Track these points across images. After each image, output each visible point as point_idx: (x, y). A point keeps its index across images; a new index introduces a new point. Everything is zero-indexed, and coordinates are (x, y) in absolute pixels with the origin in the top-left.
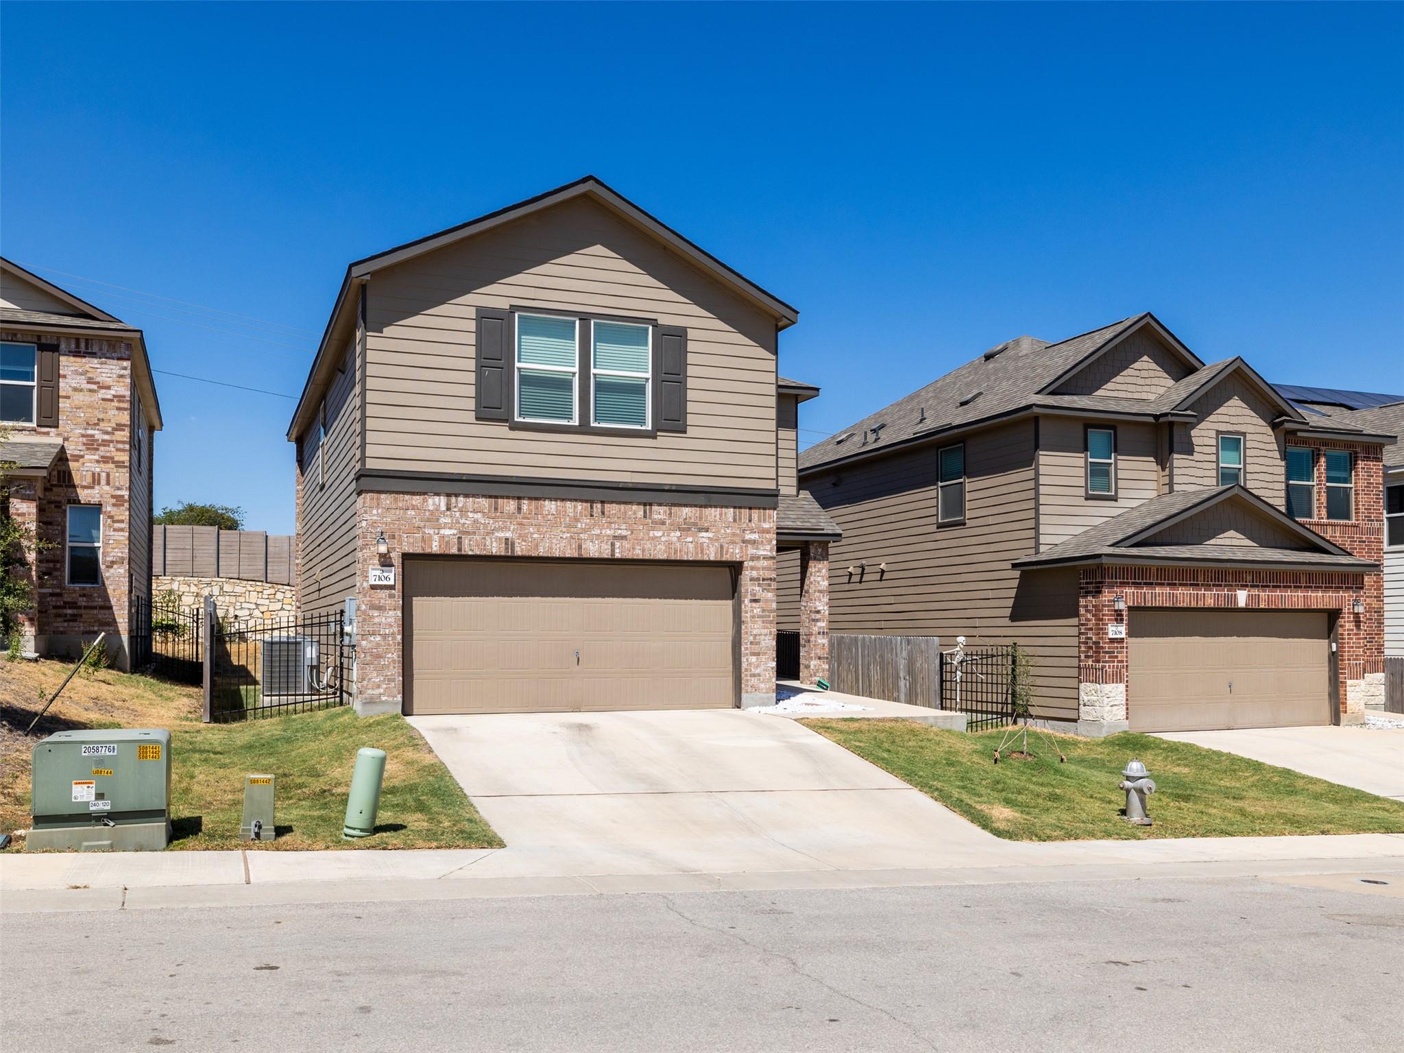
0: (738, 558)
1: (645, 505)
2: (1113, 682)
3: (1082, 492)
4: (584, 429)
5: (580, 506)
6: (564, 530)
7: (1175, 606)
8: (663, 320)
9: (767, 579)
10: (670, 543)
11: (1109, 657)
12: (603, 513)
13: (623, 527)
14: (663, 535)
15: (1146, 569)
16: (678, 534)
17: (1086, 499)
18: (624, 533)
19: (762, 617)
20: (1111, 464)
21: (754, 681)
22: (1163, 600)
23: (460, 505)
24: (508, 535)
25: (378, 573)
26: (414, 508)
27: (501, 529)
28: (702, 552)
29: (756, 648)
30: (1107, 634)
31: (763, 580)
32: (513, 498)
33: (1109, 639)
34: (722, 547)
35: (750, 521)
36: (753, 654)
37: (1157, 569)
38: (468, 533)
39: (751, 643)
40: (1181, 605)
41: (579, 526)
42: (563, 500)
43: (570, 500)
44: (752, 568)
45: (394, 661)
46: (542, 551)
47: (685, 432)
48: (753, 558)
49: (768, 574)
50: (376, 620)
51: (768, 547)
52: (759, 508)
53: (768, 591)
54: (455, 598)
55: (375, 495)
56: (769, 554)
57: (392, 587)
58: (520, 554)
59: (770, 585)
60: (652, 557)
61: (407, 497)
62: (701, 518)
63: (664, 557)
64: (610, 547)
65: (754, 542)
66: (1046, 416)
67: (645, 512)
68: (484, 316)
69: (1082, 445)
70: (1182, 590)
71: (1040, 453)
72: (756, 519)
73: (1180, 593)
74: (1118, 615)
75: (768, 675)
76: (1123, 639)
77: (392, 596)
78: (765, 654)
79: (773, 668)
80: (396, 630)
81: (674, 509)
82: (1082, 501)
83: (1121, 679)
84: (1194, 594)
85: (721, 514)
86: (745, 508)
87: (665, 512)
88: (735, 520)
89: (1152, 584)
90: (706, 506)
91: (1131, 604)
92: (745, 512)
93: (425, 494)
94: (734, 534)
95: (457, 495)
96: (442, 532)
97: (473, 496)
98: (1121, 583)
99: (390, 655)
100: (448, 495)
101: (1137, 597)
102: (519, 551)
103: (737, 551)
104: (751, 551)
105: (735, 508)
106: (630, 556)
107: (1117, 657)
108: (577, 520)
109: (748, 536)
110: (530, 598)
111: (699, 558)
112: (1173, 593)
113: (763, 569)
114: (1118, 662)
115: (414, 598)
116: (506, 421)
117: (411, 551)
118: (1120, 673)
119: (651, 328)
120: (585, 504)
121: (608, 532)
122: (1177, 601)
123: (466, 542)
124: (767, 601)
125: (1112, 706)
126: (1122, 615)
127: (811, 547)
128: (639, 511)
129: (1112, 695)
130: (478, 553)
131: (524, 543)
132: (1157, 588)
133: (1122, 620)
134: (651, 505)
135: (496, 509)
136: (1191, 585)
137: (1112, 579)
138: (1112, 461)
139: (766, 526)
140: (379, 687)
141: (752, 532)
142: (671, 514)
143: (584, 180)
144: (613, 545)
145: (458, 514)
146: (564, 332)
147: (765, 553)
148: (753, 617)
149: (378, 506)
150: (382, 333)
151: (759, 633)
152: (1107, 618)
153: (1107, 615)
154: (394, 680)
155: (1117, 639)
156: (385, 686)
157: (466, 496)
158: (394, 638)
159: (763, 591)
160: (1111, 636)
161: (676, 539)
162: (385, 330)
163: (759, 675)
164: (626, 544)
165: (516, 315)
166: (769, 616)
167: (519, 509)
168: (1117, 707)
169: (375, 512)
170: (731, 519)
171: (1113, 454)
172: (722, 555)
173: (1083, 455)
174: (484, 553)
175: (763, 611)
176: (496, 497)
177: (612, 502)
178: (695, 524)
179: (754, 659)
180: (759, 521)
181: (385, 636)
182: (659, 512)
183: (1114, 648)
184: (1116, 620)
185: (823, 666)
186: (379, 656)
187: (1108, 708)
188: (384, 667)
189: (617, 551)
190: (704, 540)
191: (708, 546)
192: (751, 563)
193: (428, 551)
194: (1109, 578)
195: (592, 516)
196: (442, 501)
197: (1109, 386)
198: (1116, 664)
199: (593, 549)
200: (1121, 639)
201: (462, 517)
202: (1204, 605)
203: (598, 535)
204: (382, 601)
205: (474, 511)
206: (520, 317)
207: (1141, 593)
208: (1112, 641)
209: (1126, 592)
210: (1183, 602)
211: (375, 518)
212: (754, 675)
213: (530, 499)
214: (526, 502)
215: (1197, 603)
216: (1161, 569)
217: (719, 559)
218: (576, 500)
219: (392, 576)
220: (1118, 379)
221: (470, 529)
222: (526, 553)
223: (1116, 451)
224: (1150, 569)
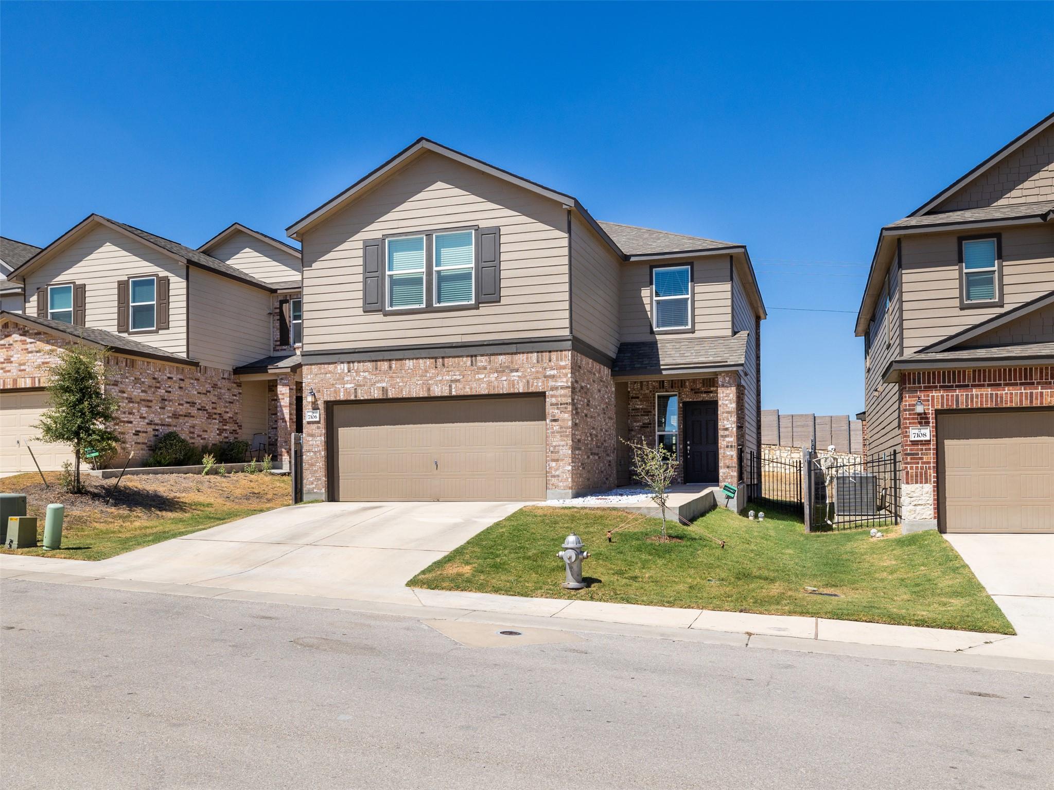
0: (540, 389)
1: (472, 356)
2: (917, 483)
3: (957, 303)
4: (429, 309)
5: (428, 362)
6: (419, 378)
7: (1000, 406)
8: (483, 224)
9: (564, 404)
10: (490, 382)
11: (911, 459)
12: (443, 365)
13: (457, 373)
14: (485, 376)
15: (959, 372)
16: (496, 375)
17: (962, 309)
18: (458, 377)
19: (561, 432)
20: (995, 271)
21: (554, 480)
22: (981, 402)
23: (356, 368)
24: (384, 385)
25: (310, 414)
26: (330, 372)
27: (379, 381)
28: (513, 387)
29: (555, 456)
30: (909, 436)
31: (561, 404)
32: (386, 360)
33: (911, 441)
34: (528, 382)
35: (550, 361)
36: (553, 460)
37: (974, 371)
38: (360, 386)
39: (552, 452)
40: (1008, 405)
41: (428, 375)
42: (417, 359)
43: (422, 358)
44: (552, 396)
45: (320, 468)
46: (405, 394)
47: (499, 301)
48: (552, 389)
49: (564, 400)
50: (311, 443)
51: (565, 380)
52: (557, 351)
53: (565, 412)
54: (362, 428)
55: (309, 367)
56: (565, 384)
57: (318, 422)
58: (391, 396)
59: (566, 408)
60: (477, 393)
61: (326, 366)
62: (512, 362)
63: (486, 392)
64: (448, 388)
65: (553, 377)
67: (472, 362)
68: (367, 245)
69: (956, 257)
70: (1008, 390)
71: (904, 272)
72: (555, 359)
73: (1006, 393)
74: (922, 418)
75: (565, 476)
76: (930, 441)
77: (318, 428)
78: (563, 460)
79: (569, 471)
80: (321, 448)
81: (493, 357)
82: (957, 312)
83: (926, 479)
84: (1026, 393)
85: (527, 358)
86: (546, 352)
87: (486, 360)
88: (538, 362)
89: (968, 386)
90: (516, 353)
91: (940, 407)
92: (546, 355)
93: (336, 363)
94: (537, 372)
95: (353, 362)
96: (346, 386)
97: (363, 361)
98: (925, 387)
99: (318, 464)
100: (349, 362)
101: (947, 400)
102: (390, 395)
103: (540, 384)
104: (551, 383)
105: (538, 352)
106: (462, 393)
107: (921, 458)
108: (426, 371)
109: (549, 373)
110: (406, 426)
111: (512, 391)
112: (997, 395)
113: (561, 396)
114: (923, 463)
115: (339, 429)
116: (380, 311)
117: (329, 399)
118: (926, 473)
119: (473, 232)
120: (431, 360)
121: (447, 378)
122: (1001, 401)
123: (359, 391)
124: (564, 420)
125: (915, 505)
126: (927, 418)
127: (719, 377)
128: (468, 361)
129: (915, 495)
130: (366, 398)
131: (394, 390)
132: (974, 390)
133: (927, 423)
134: (476, 356)
135: (376, 369)
136: (1021, 384)
137: (914, 383)
138: (996, 268)
139: (563, 363)
140: (312, 483)
141: (552, 369)
142: (490, 361)
143: (419, 141)
144: (450, 386)
145: (354, 374)
146: (413, 245)
147: (562, 384)
148: (553, 433)
149: (311, 373)
150: (311, 267)
151: (557, 444)
152: (908, 421)
153: (909, 419)
154: (320, 479)
155: (922, 441)
156: (315, 483)
157: (359, 362)
158: (320, 454)
159: (561, 413)
160: (913, 439)
161: (494, 379)
162: (313, 265)
163: (558, 476)
164: (460, 385)
165: (386, 241)
166: (566, 432)
167: (390, 367)
168: (922, 507)
169: (309, 377)
170: (535, 361)
171: (996, 262)
172: (528, 388)
173: (957, 267)
174: (369, 398)
175: (561, 428)
176: (376, 361)
177: (449, 357)
178: (508, 367)
179: (553, 464)
180: (557, 360)
181: (315, 453)
182: (482, 361)
183: (918, 450)
184: (920, 423)
186: (312, 465)
187: (911, 507)
188: (316, 471)
189: (453, 390)
190: (515, 378)
191: (518, 383)
192: (551, 393)
193: (338, 398)
194: (909, 383)
195: (436, 367)
196: (345, 367)
197: (1014, 193)
198: (919, 465)
199: (437, 391)
200: (925, 441)
201: (357, 375)
202: (1042, 403)
203: (441, 380)
204: (314, 431)
205: (364, 371)
206: (389, 241)
207: (952, 396)
208: (915, 443)
209: (933, 396)
210: (1011, 402)
211: (309, 380)
212: (554, 476)
213: (397, 360)
214: (394, 362)
215: (1031, 402)
216: (979, 371)
217: (526, 391)
218: (425, 358)
219: (318, 415)
220: (1027, 184)
221: (362, 383)
222: (394, 396)
223: (1000, 257)
224: (964, 372)
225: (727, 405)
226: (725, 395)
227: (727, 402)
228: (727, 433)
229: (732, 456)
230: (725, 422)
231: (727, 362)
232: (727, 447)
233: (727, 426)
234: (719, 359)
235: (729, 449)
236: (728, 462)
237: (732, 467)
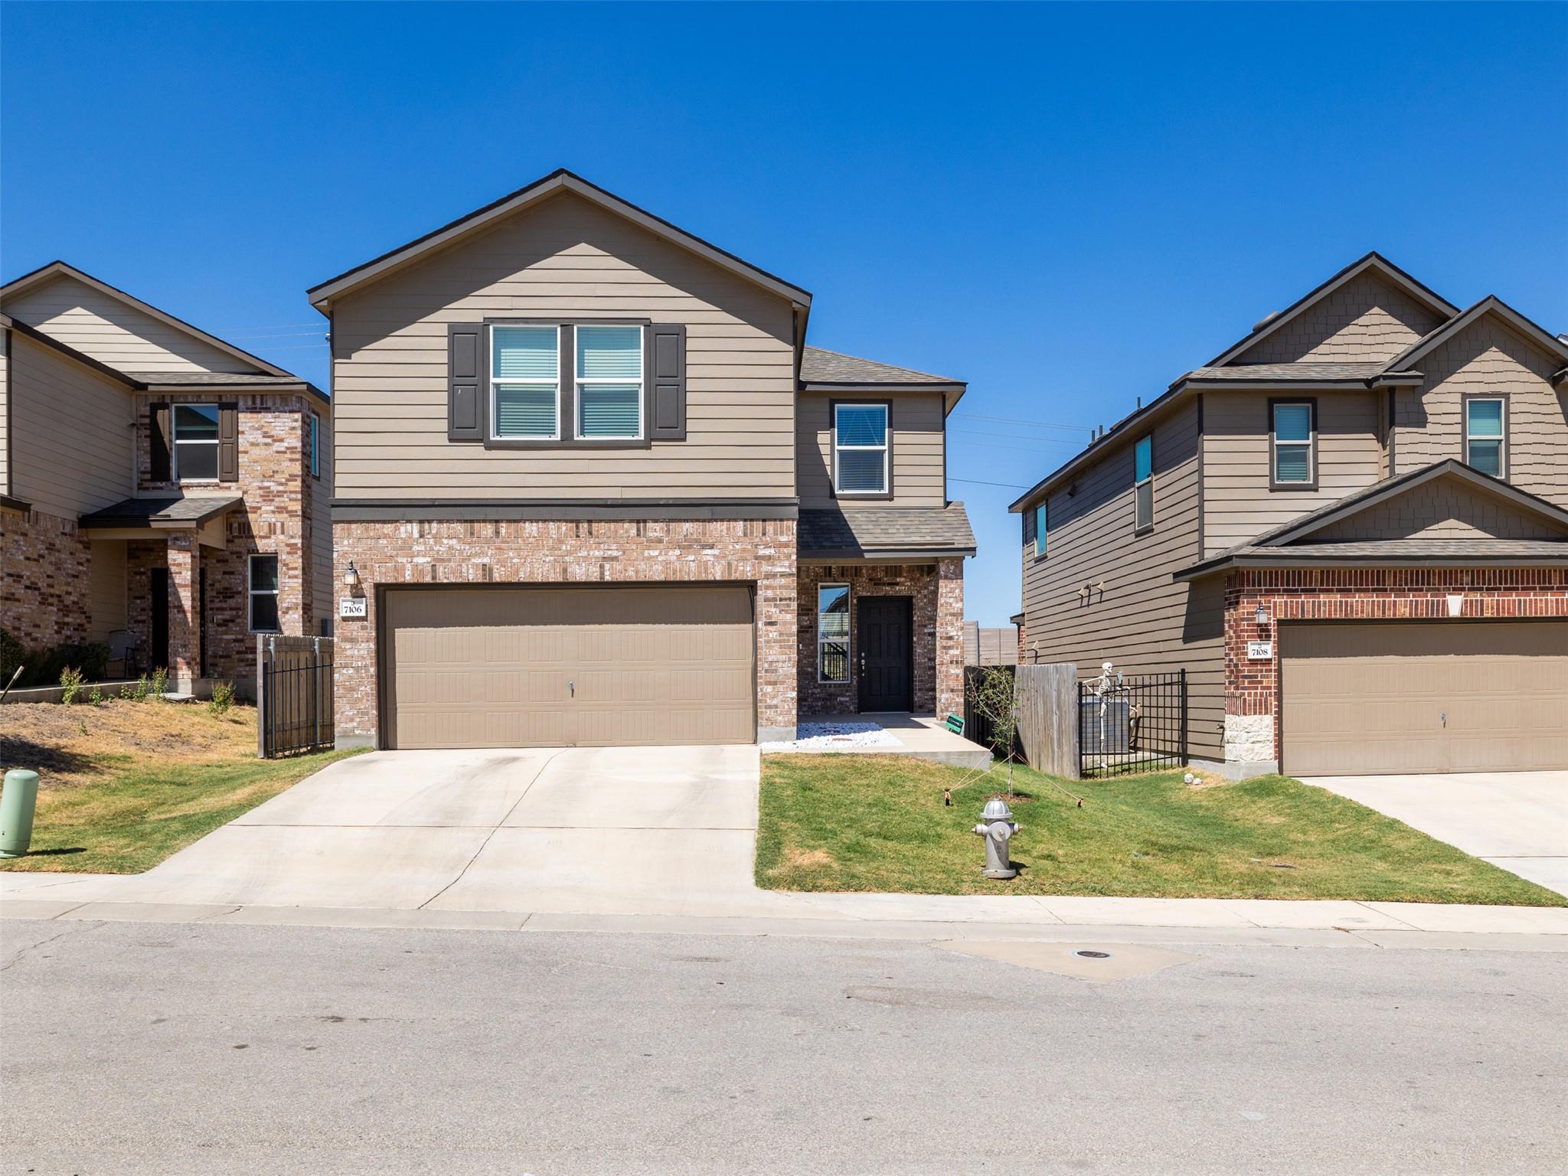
0: (749, 576)
1: (638, 522)
2: (1255, 713)
3: (1266, 482)
4: (567, 443)
5: (564, 527)
6: (547, 553)
7: (1350, 617)
8: (657, 318)
9: (786, 599)
10: (668, 563)
11: (1249, 683)
12: (590, 533)
13: (614, 547)
14: (660, 554)
15: (1305, 572)
16: (678, 552)
17: (1272, 491)
18: (615, 554)
19: (780, 641)
20: (1309, 445)
21: (770, 713)
22: (1330, 611)
23: (434, 531)
24: (486, 560)
25: (349, 604)
26: (386, 536)
27: (477, 555)
28: (706, 571)
29: (772, 677)
30: (1246, 654)
31: (781, 600)
32: (490, 521)
33: (1250, 660)
34: (729, 564)
35: (764, 534)
36: (768, 683)
37: (1322, 572)
38: (443, 560)
39: (766, 671)
40: (1359, 616)
41: (564, 547)
42: (545, 521)
43: (553, 521)
44: (767, 587)
45: (367, 694)
46: (523, 576)
47: (684, 440)
48: (767, 576)
49: (785, 594)
50: (349, 653)
51: (787, 563)
52: (775, 520)
53: (787, 612)
54: (439, 629)
55: (346, 526)
56: (787, 570)
57: (364, 619)
58: (498, 580)
59: (788, 606)
60: (647, 579)
61: (378, 526)
62: (704, 534)
63: (662, 578)
64: (598, 569)
65: (769, 558)
66: (1213, 392)
67: (638, 530)
68: (456, 331)
69: (1265, 423)
70: (1360, 597)
71: (1205, 437)
72: (772, 532)
73: (1357, 601)
74: (1262, 631)
75: (786, 707)
76: (1271, 660)
77: (364, 628)
78: (783, 683)
79: (792, 699)
80: (368, 662)
81: (672, 525)
82: (1266, 494)
83: (1266, 708)
84: (1378, 602)
85: (728, 529)
86: (757, 520)
87: (662, 528)
88: (745, 535)
89: (1314, 590)
90: (710, 521)
91: (1283, 617)
92: (758, 526)
93: (397, 521)
94: (744, 550)
95: (429, 522)
96: (415, 560)
97: (448, 521)
98: (1266, 590)
99: (363, 688)
100: (421, 522)
101: (1292, 608)
102: (497, 578)
103: (748, 569)
104: (766, 568)
105: (745, 520)
106: (621, 578)
107: (1261, 682)
108: (561, 542)
109: (762, 552)
110: (519, 627)
111: (703, 577)
112: (1346, 602)
113: (781, 587)
114: (1263, 688)
115: (396, 630)
116: (481, 440)
117: (383, 581)
118: (1266, 702)
119: (642, 328)
120: (570, 525)
121: (597, 553)
122: (1352, 611)
123: (440, 570)
124: (785, 623)
125: (1253, 743)
126: (1268, 631)
127: (941, 564)
128: (632, 529)
129: (1253, 729)
130: (454, 581)
131: (503, 569)
132: (1322, 596)
133: (1268, 637)
134: (645, 521)
135: (472, 534)
136: (1374, 590)
137: (1254, 585)
138: (1310, 442)
139: (784, 539)
140: (352, 720)
141: (767, 546)
142: (668, 530)
143: (555, 175)
144: (602, 567)
145: (432, 541)
146: (543, 340)
147: (783, 570)
148: (768, 642)
149: (349, 536)
150: (350, 358)
151: (775, 659)
152: (1246, 634)
153: (1247, 631)
154: (367, 714)
155: (1261, 660)
156: (358, 720)
157: (440, 521)
158: (367, 671)
159: (780, 613)
160: (1251, 656)
161: (675, 558)
162: (353, 355)
163: (776, 707)
164: (618, 566)
165: (491, 328)
166: (788, 641)
167: (497, 533)
168: (1261, 744)
169: (346, 542)
170: (741, 534)
171: (1311, 433)
172: (730, 574)
173: (1267, 437)
174: (460, 580)
175: (781, 634)
176: (472, 521)
177: (600, 521)
178: (697, 541)
179: (769, 689)
180: (775, 533)
181: (357, 669)
182: (655, 530)
183: (1257, 671)
184: (1260, 637)
185: (957, 700)
186: (352, 689)
187: (1249, 745)
188: (358, 700)
189: (607, 573)
190: (708, 558)
191: (713, 564)
192: (765, 582)
193: (401, 580)
194: (1248, 585)
195: (578, 536)
196: (415, 528)
197: (1321, 348)
198: (1259, 691)
199: (580, 573)
200: (1266, 660)
201: (436, 543)
202: (1395, 614)
203: (585, 557)
204: (355, 633)
205: (449, 538)
206: (495, 330)
207: (1297, 603)
208: (1254, 662)
209: (1275, 603)
210: (1362, 612)
211: (346, 548)
212: (770, 707)
213: (509, 521)
214: (504, 525)
215: (1384, 613)
216: (1328, 572)
217: (726, 578)
218: (560, 521)
219: (363, 607)
220: (1334, 339)
221: (445, 556)
222: (504, 579)
223: (1315, 429)
224: (1311, 573)
225: (951, 605)
226: (948, 590)
227: (952, 600)
228: (951, 643)
229: (958, 676)
230: (949, 628)
231: (953, 544)
232: (951, 662)
233: (952, 634)
234: (940, 539)
235: (954, 666)
236: (952, 684)
237: (958, 690)
